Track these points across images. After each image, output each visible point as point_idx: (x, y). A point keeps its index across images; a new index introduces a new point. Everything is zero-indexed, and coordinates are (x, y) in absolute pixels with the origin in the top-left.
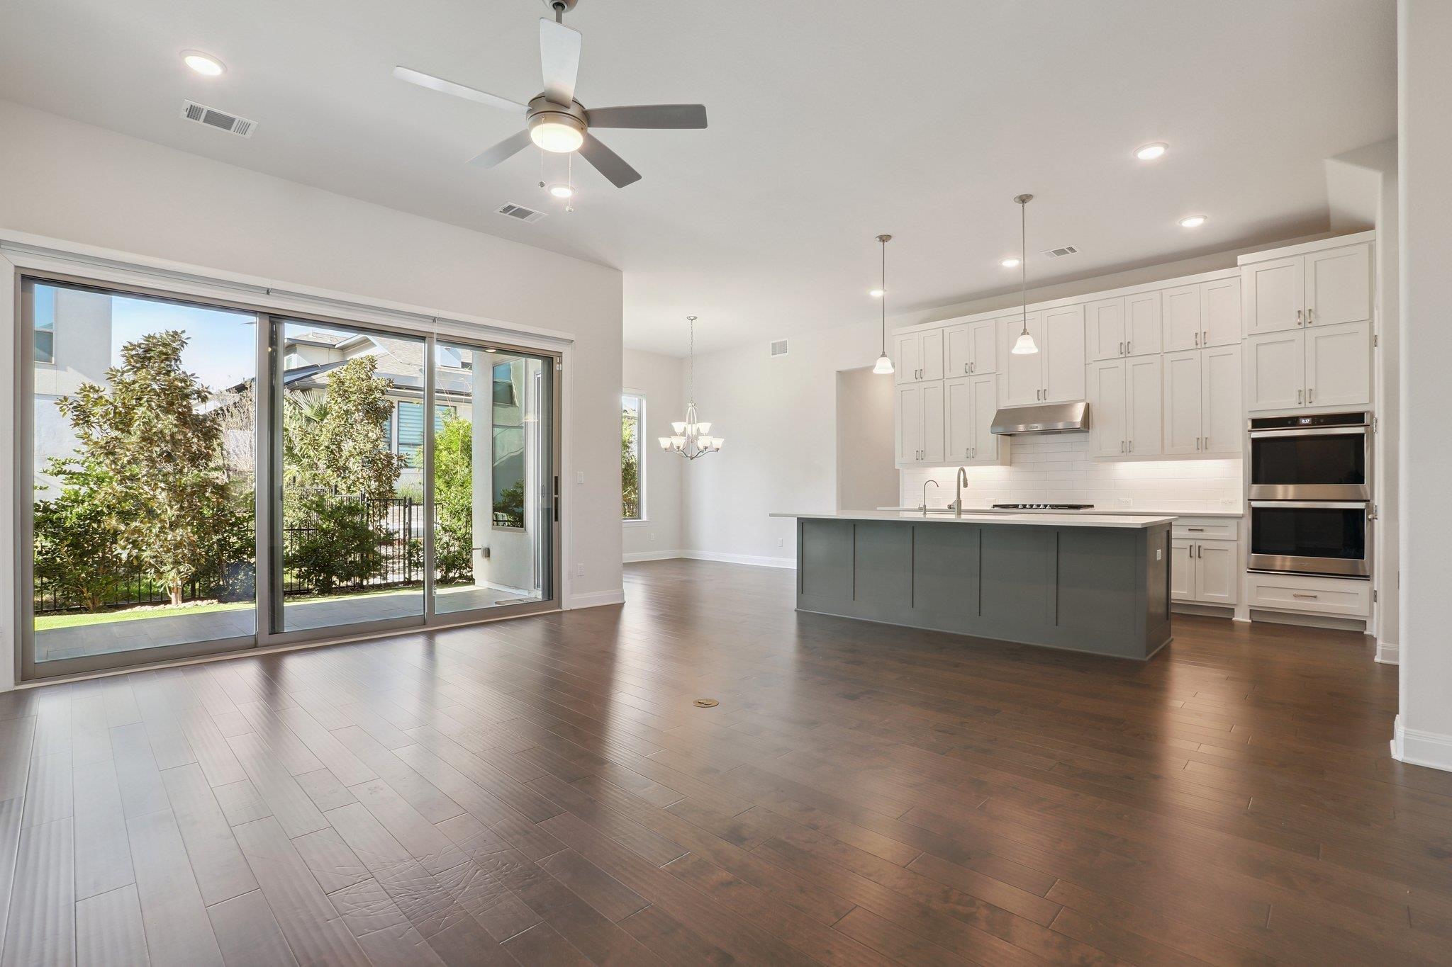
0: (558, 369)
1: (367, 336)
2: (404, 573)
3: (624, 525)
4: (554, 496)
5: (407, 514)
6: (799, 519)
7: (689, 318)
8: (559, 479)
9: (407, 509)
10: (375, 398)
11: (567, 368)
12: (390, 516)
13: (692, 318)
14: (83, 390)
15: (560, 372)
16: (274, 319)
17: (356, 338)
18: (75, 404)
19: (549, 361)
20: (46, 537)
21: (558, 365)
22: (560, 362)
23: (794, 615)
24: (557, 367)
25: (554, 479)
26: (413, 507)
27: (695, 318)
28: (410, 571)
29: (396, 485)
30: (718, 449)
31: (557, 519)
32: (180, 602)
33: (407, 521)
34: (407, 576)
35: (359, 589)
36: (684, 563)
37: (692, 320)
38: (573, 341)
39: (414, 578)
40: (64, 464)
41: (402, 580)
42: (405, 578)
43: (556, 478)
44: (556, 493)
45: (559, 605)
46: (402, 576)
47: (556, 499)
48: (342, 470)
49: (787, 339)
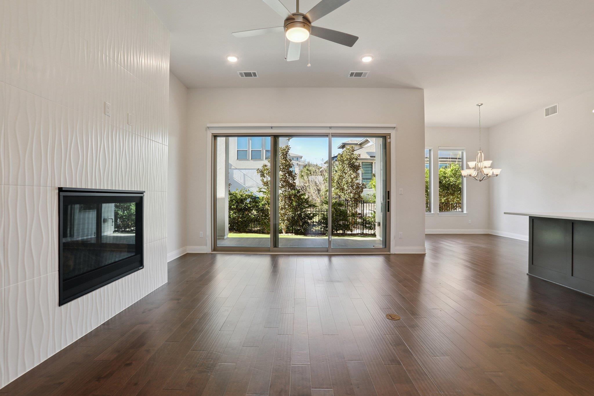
0: (389, 141)
1: (367, 139)
2: (361, 230)
3: (426, 215)
4: (387, 200)
5: (362, 207)
6: (530, 217)
7: (478, 105)
8: (390, 193)
9: (362, 205)
10: (353, 162)
11: (393, 141)
12: (358, 208)
13: (480, 104)
14: (263, 166)
15: (390, 142)
16: (276, 137)
17: (364, 140)
18: (260, 171)
19: (385, 137)
20: (255, 210)
21: (389, 140)
22: (390, 138)
23: (527, 278)
24: (388, 140)
25: (387, 192)
26: (365, 204)
27: (482, 104)
28: (363, 230)
29: (362, 195)
30: (497, 175)
31: (388, 211)
32: (285, 233)
33: (362, 209)
34: (362, 231)
35: (343, 235)
36: (490, 237)
37: (480, 106)
38: (395, 127)
39: (365, 232)
40: (261, 189)
41: (360, 233)
42: (361, 232)
43: (388, 192)
44: (389, 199)
45: (389, 251)
46: (360, 231)
47: (388, 202)
48: (342, 189)
49: (557, 104)
